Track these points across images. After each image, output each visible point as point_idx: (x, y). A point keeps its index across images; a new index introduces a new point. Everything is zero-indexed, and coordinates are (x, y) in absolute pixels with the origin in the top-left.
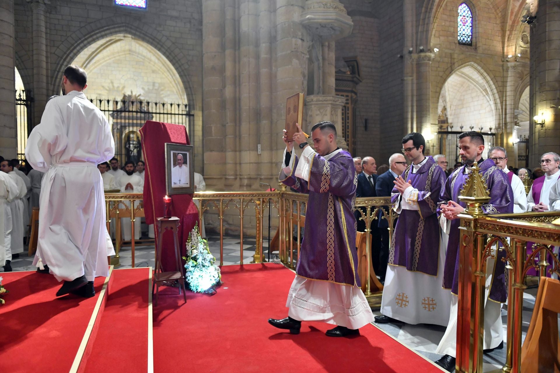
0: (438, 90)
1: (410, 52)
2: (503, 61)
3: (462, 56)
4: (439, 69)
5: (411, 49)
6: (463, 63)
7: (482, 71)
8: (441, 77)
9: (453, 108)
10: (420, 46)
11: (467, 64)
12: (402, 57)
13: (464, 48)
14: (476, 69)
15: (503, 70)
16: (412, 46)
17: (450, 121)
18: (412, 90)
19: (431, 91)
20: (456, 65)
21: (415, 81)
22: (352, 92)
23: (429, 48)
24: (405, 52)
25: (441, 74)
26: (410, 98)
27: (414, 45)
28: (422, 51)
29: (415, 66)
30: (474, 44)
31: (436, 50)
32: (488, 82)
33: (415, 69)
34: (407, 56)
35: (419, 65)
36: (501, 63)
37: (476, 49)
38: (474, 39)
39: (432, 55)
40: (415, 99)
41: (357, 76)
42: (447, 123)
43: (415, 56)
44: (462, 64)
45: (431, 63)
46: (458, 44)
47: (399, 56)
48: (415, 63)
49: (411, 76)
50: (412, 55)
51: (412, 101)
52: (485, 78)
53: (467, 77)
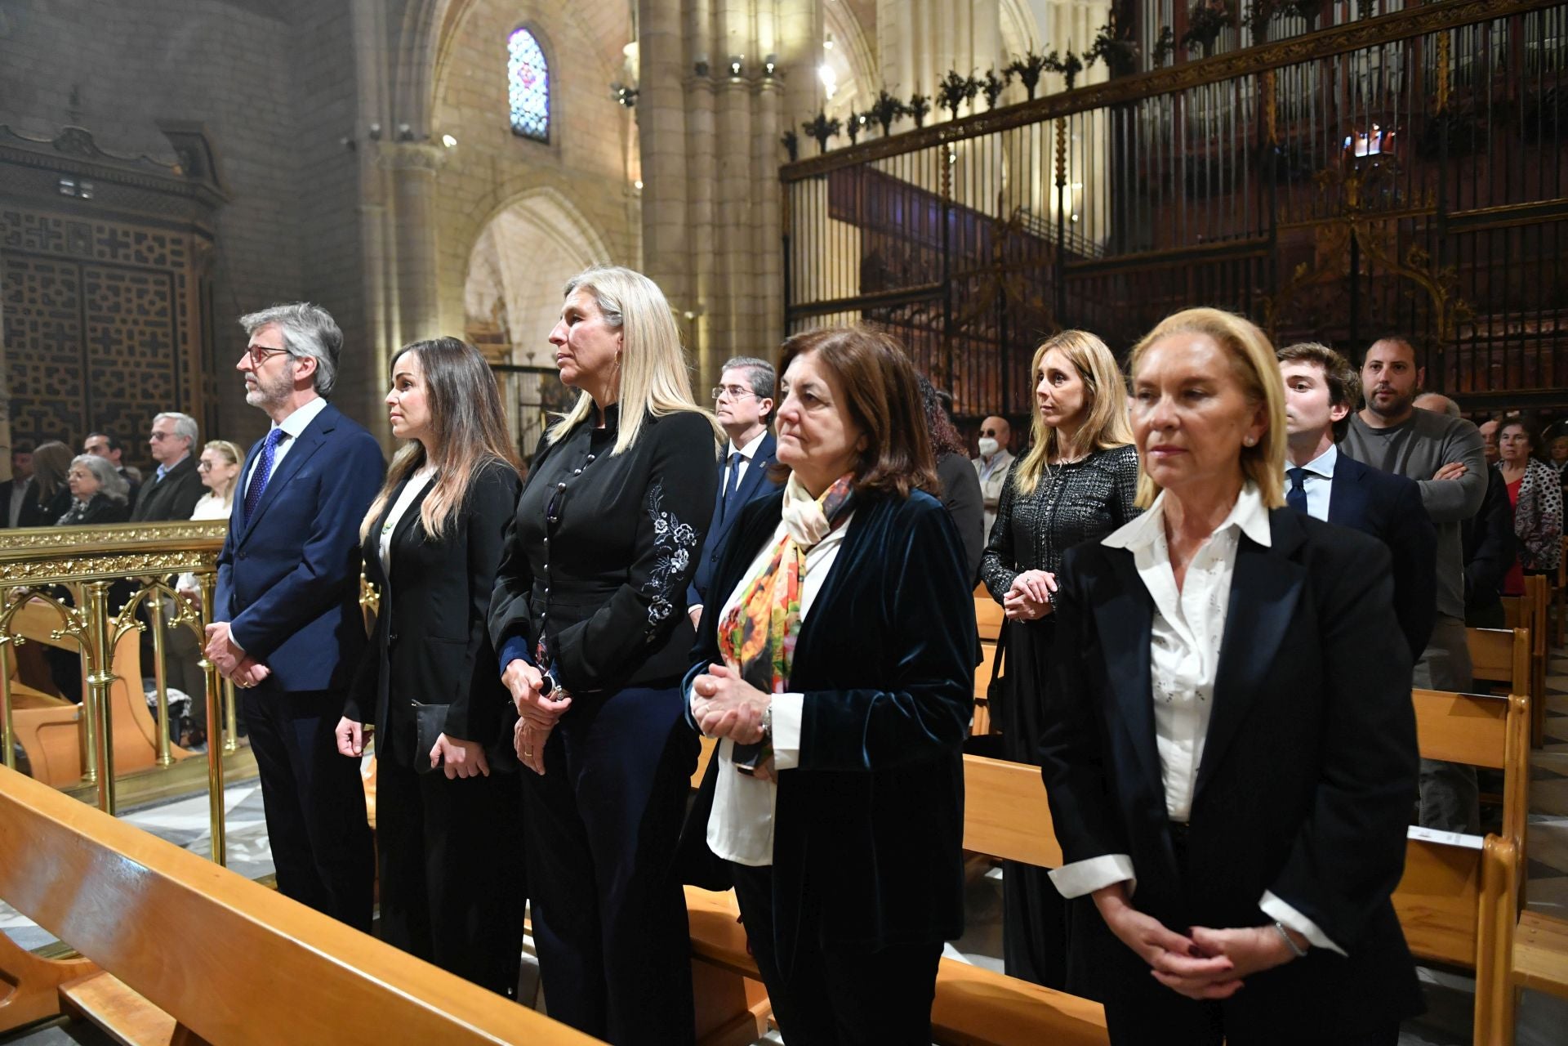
0: (461, 250)
1: (375, 136)
2: (626, 195)
3: (522, 169)
4: (461, 194)
5: (376, 127)
6: (527, 186)
7: (576, 213)
8: (469, 215)
9: (522, 303)
10: (402, 121)
11: (537, 190)
12: (353, 146)
13: (528, 148)
14: (560, 206)
15: (627, 217)
16: (380, 120)
17: (515, 337)
18: (385, 244)
19: (442, 252)
20: (508, 189)
21: (392, 220)
22: (195, 230)
23: (426, 131)
24: (361, 134)
25: (468, 208)
26: (379, 266)
27: (386, 117)
28: (407, 137)
29: (390, 177)
30: (553, 139)
31: (449, 141)
32: (591, 243)
33: (390, 184)
34: (365, 146)
35: (402, 175)
36: (621, 199)
37: (558, 153)
38: (553, 129)
39: (438, 154)
40: (394, 268)
41: (209, 184)
42: (510, 342)
43: (388, 148)
44: (524, 189)
45: (434, 173)
46: (510, 135)
47: (344, 141)
48: (389, 167)
49: (382, 204)
50: (380, 143)
51: (387, 274)
52: (583, 232)
53: (544, 226)
